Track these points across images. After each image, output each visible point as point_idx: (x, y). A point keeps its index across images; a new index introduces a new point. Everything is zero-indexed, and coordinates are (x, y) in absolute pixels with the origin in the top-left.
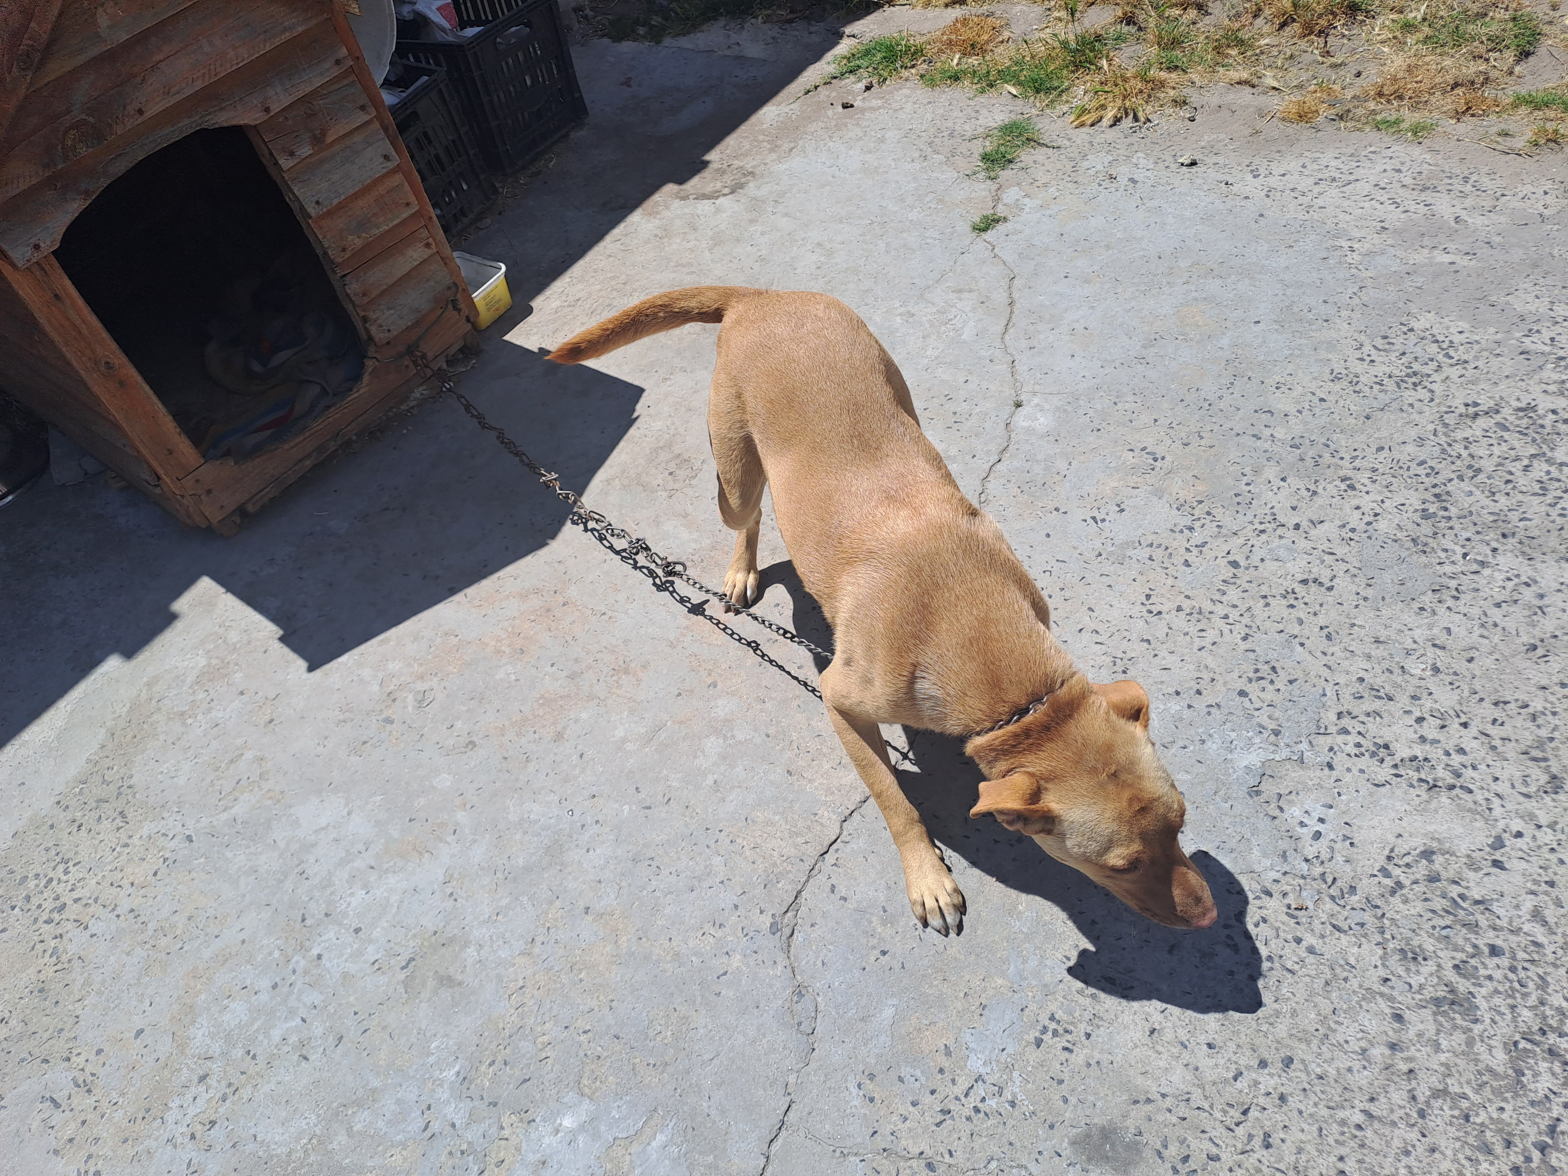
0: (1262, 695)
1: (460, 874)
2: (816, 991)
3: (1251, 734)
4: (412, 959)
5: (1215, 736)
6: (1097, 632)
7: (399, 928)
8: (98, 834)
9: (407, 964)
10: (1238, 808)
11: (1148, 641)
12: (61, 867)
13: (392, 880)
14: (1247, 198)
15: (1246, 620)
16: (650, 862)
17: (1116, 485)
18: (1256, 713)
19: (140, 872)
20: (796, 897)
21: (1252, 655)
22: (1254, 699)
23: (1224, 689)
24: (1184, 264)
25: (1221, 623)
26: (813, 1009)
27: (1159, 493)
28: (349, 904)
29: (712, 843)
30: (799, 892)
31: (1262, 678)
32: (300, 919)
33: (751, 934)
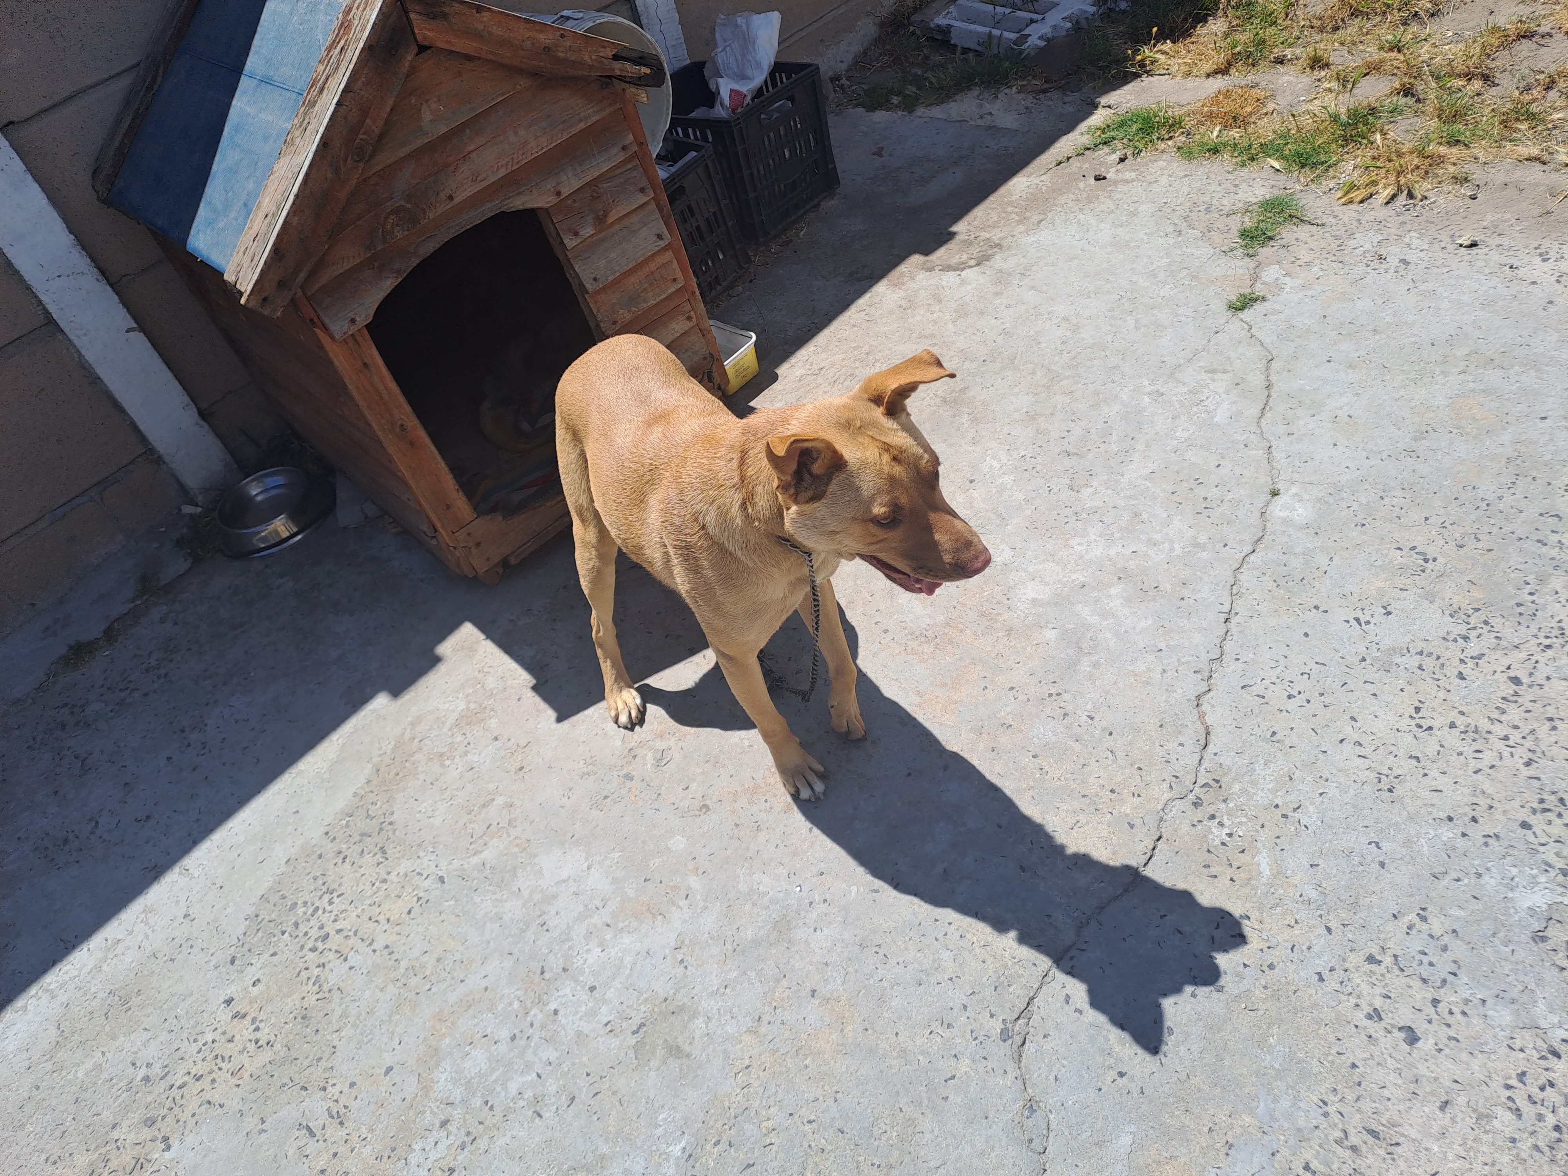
0: (1548, 828)
1: (690, 940)
2: (1048, 1107)
3: (1535, 872)
4: (643, 1025)
5: (1493, 870)
6: (1360, 745)
7: (631, 990)
8: (361, 867)
9: (639, 1029)
10: (1521, 954)
11: (1417, 759)
12: (327, 897)
13: (626, 940)
14: (1534, 283)
15: (1529, 743)
16: (877, 949)
17: (1382, 585)
18: (1542, 849)
19: (396, 909)
20: (1028, 1004)
21: (1536, 783)
22: (1538, 833)
23: (1503, 818)
24: (1460, 352)
25: (1500, 745)
26: (1045, 1126)
27: (1430, 597)
28: (585, 961)
29: (940, 936)
30: (1032, 999)
31: (1549, 810)
32: (539, 971)
33: (981, 1038)
